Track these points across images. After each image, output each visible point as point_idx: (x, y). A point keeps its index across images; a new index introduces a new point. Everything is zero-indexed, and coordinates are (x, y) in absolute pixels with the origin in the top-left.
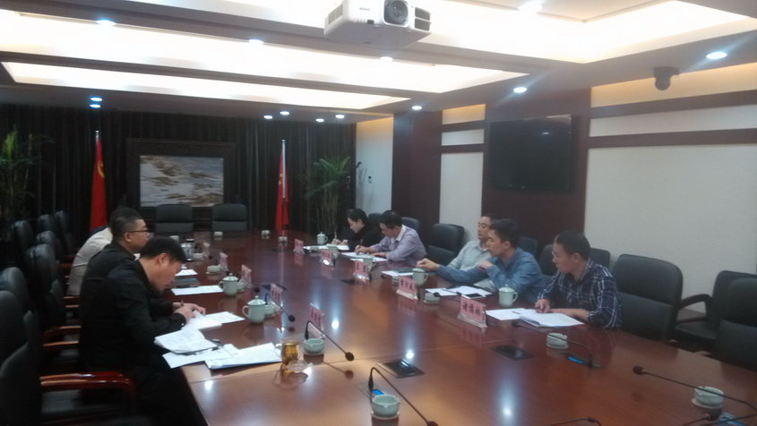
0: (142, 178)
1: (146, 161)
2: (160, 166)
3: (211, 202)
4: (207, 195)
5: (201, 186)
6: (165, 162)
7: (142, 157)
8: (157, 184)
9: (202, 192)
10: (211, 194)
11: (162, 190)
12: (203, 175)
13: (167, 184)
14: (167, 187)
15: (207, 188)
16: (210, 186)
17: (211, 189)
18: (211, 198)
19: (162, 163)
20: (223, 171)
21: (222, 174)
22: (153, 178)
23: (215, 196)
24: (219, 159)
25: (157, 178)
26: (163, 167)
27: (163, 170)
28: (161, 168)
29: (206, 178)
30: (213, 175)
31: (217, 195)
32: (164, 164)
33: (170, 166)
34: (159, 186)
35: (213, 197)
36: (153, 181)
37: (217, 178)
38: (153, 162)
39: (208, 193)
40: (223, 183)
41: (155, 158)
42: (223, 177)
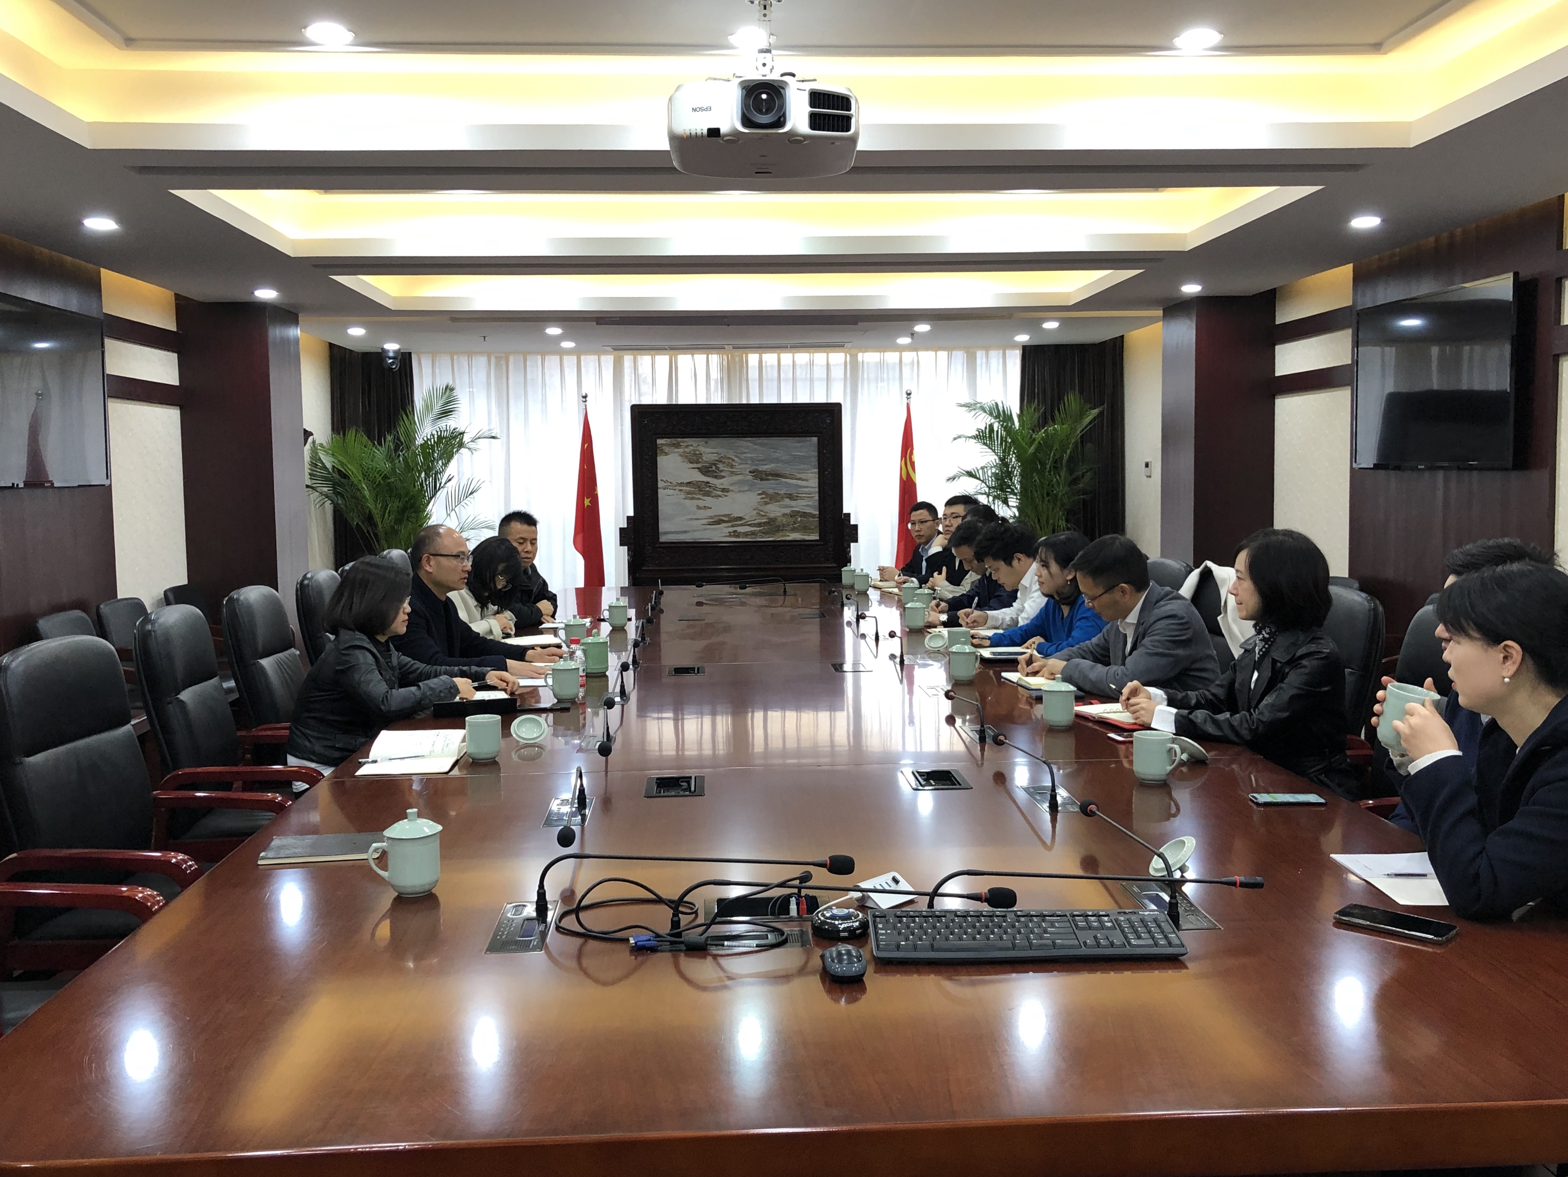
0: (660, 484)
1: (666, 449)
2: (693, 458)
3: (794, 530)
4: (784, 515)
5: (774, 498)
6: (702, 449)
7: (659, 441)
8: (690, 496)
9: (775, 510)
10: (794, 514)
11: (699, 508)
12: (777, 475)
13: (708, 494)
14: (708, 501)
15: (787, 501)
16: (791, 497)
17: (793, 503)
18: (795, 523)
19: (698, 452)
20: (817, 464)
21: (817, 470)
22: (681, 484)
23: (801, 516)
24: (808, 439)
25: (690, 483)
26: (700, 460)
27: (699, 465)
28: (697, 463)
29: (783, 480)
30: (799, 473)
31: (804, 515)
32: (701, 454)
33: (714, 457)
34: (692, 499)
35: (799, 519)
36: (681, 490)
37: (806, 480)
38: (681, 450)
39: (788, 511)
40: (817, 490)
41: (684, 442)
42: (817, 476)
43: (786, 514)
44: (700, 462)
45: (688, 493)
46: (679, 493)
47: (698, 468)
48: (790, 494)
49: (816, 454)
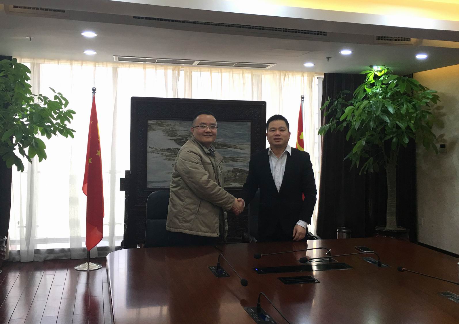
0: (149, 150)
1: (154, 127)
2: (172, 134)
3: (235, 181)
4: (229, 171)
6: (177, 128)
7: (150, 122)
8: (169, 158)
10: (235, 171)
12: (225, 146)
15: (231, 162)
16: (233, 160)
17: (235, 164)
18: (235, 176)
19: (174, 129)
20: (250, 139)
21: (250, 143)
22: (163, 150)
23: (239, 172)
24: (245, 123)
25: (168, 149)
26: (176, 135)
27: (175, 138)
28: (174, 137)
29: (229, 149)
30: (239, 145)
31: (241, 171)
32: (176, 131)
33: (185, 133)
34: (169, 160)
35: (238, 174)
36: (162, 154)
37: (243, 149)
38: (164, 128)
39: (231, 169)
40: (249, 155)
41: (165, 122)
42: (250, 147)
43: (230, 171)
44: (175, 136)
45: (167, 156)
46: (162, 155)
47: (174, 140)
48: (233, 158)
49: (249, 133)
